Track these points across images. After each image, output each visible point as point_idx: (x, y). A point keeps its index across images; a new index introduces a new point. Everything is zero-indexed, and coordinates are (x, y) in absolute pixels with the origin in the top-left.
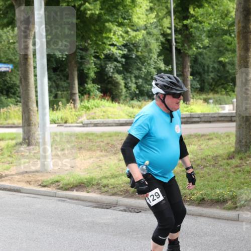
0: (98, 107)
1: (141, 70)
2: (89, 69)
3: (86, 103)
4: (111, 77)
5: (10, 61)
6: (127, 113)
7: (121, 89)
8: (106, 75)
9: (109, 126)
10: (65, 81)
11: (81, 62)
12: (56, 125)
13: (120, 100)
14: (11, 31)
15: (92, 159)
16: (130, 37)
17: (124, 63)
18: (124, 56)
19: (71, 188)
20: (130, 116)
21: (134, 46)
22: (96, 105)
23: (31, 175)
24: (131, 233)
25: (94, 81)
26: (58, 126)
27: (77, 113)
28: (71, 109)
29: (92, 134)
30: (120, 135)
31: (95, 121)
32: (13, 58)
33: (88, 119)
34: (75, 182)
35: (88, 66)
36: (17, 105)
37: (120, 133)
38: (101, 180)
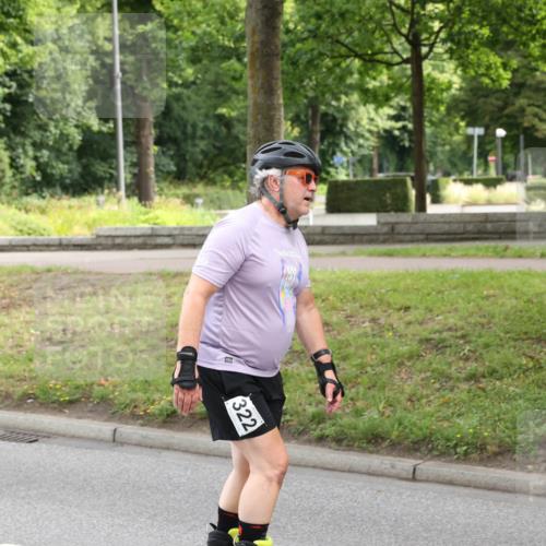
1: (46, 130)
6: (14, 223)
7: (3, 171)
16: (20, 55)
17: (8, 114)
18: (9, 98)
20: (21, 231)
21: (31, 77)
24: (14, 487)
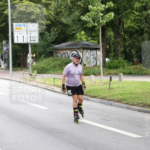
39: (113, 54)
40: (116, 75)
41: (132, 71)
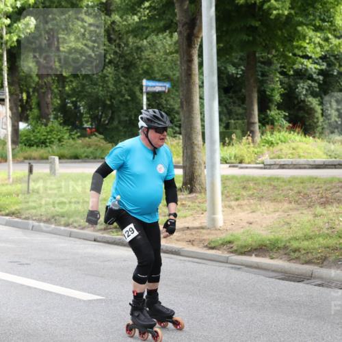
0: (285, 142)
2: (273, 90)
3: (268, 137)
4: (304, 101)
5: (166, 78)
6: (326, 151)
7: (317, 118)
8: (297, 98)
9: (300, 168)
10: (239, 106)
11: (262, 80)
12: (228, 165)
13: (315, 133)
14: (168, 38)
15: (277, 214)
16: (331, 46)
17: (321, 82)
18: (321, 72)
19: (249, 251)
20: (330, 156)
21: (336, 59)
22: (283, 139)
23: (194, 233)
25: (280, 107)
26: (230, 167)
27: (256, 150)
28: (249, 144)
29: (278, 179)
30: (316, 181)
31: (282, 161)
32: (171, 73)
33: (271, 158)
34: (254, 244)
35: (272, 86)
36: (175, 137)
37: (316, 178)
38: (289, 242)
39: (36, 111)
40: (44, 161)
41: (80, 151)
